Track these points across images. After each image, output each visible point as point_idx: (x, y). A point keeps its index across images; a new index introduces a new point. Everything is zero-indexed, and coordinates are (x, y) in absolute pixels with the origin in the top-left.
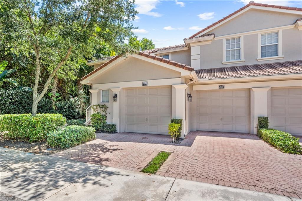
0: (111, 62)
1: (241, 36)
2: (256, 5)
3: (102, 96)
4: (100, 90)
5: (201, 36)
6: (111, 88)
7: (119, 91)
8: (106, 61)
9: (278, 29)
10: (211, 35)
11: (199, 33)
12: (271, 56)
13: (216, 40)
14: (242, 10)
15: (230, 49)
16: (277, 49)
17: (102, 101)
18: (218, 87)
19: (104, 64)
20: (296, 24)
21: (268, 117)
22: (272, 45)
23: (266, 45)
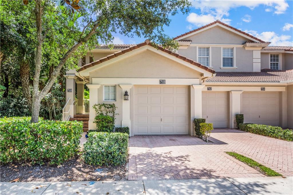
0: (124, 53)
1: (209, 46)
2: (221, 24)
3: (104, 93)
4: (102, 86)
5: (181, 40)
6: (121, 84)
7: (131, 88)
8: (118, 50)
9: (234, 46)
10: (189, 41)
11: (178, 37)
12: (228, 66)
13: (191, 47)
14: (211, 25)
15: (204, 57)
16: (232, 61)
17: (104, 99)
18: (207, 88)
19: (114, 54)
20: (245, 44)
21: (243, 115)
22: (226, 58)
23: (225, 57)
